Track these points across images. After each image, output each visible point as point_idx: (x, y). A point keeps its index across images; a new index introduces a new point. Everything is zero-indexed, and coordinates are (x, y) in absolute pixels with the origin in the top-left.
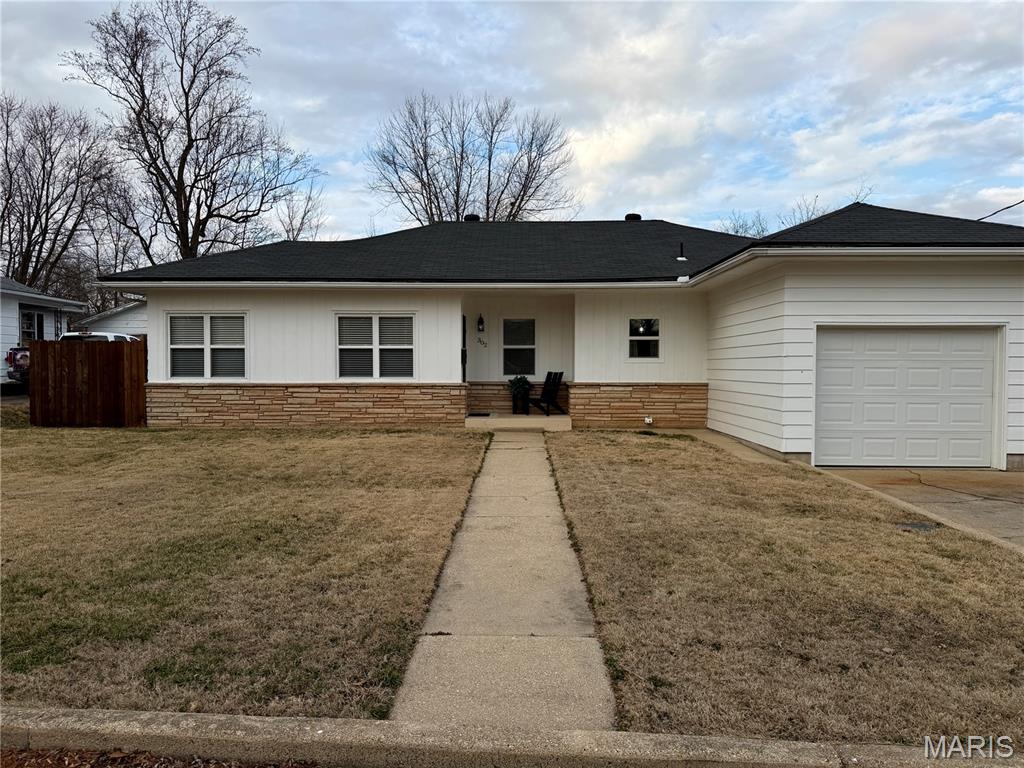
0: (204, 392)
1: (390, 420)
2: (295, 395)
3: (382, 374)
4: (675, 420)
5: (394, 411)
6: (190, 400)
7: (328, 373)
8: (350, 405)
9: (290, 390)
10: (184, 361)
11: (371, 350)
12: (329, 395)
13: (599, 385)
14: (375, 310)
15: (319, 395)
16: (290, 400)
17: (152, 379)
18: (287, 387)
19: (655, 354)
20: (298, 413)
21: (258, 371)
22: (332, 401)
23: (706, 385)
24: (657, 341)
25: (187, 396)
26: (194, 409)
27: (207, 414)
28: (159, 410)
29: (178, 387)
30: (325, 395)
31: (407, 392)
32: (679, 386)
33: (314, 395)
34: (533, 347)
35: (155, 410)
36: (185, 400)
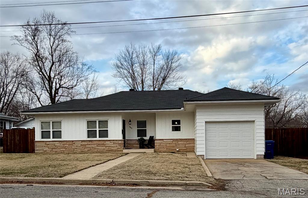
0: (50, 143)
1: (101, 150)
2: (75, 143)
3: (99, 137)
4: (185, 149)
5: (103, 148)
6: (47, 145)
7: (84, 137)
8: (90, 146)
9: (74, 142)
10: (45, 134)
11: (96, 130)
12: (84, 143)
13: (163, 140)
14: (97, 119)
15: (82, 143)
16: (74, 145)
17: (36, 139)
18: (73, 141)
19: (180, 130)
20: (76, 149)
21: (65, 137)
22: (86, 145)
23: (194, 139)
24: (180, 126)
25: (46, 144)
26: (48, 148)
27: (51, 149)
28: (38, 148)
29: (43, 142)
30: (83, 143)
31: (106, 142)
32: (186, 139)
33: (80, 143)
34: (146, 129)
35: (37, 148)
36: (45, 145)
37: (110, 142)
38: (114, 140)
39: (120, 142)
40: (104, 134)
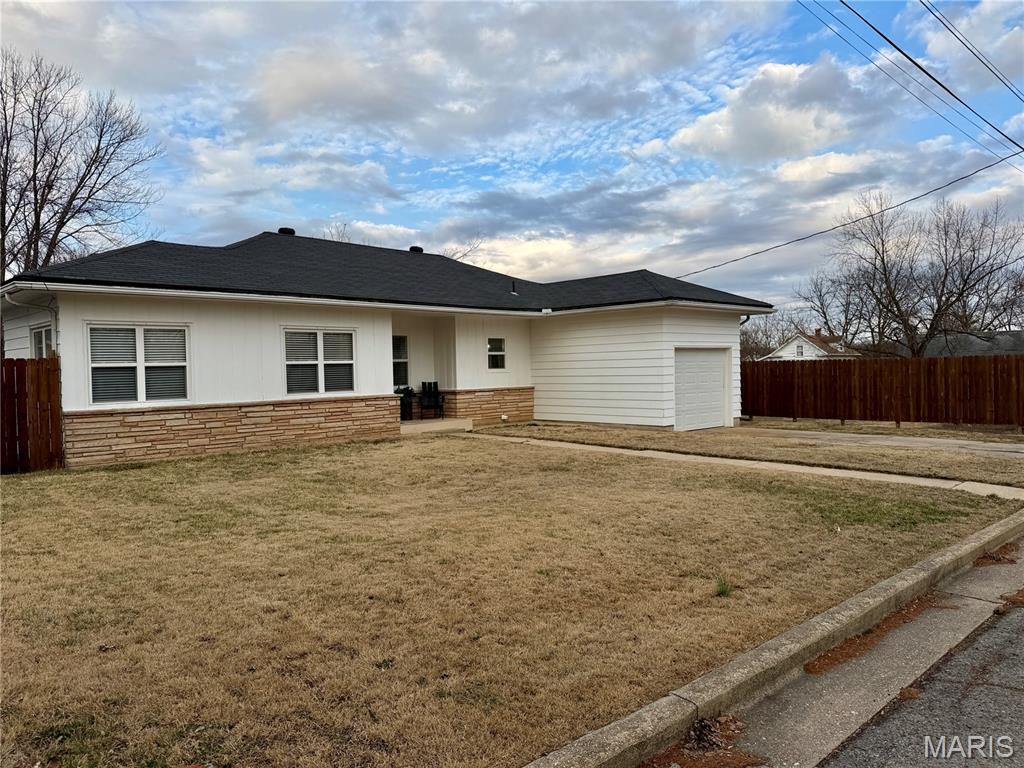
0: (146, 418)
1: (339, 433)
2: (249, 415)
4: (517, 416)
5: (344, 424)
6: (128, 429)
7: (281, 394)
8: (303, 421)
9: (244, 410)
10: (111, 382)
12: (284, 413)
13: (475, 391)
14: (321, 326)
15: (274, 413)
16: (244, 421)
17: (68, 406)
18: (240, 407)
19: (503, 366)
20: (254, 434)
21: (201, 391)
22: (287, 419)
23: (533, 388)
24: (503, 356)
25: (123, 424)
26: (133, 440)
27: (150, 444)
28: (83, 445)
29: (111, 414)
30: (281, 412)
31: (355, 405)
32: (519, 389)
33: (269, 414)
34: (407, 360)
35: (78, 445)
36: (121, 429)
37: (367, 406)
38: (376, 398)
39: (394, 403)
40: (342, 377)
